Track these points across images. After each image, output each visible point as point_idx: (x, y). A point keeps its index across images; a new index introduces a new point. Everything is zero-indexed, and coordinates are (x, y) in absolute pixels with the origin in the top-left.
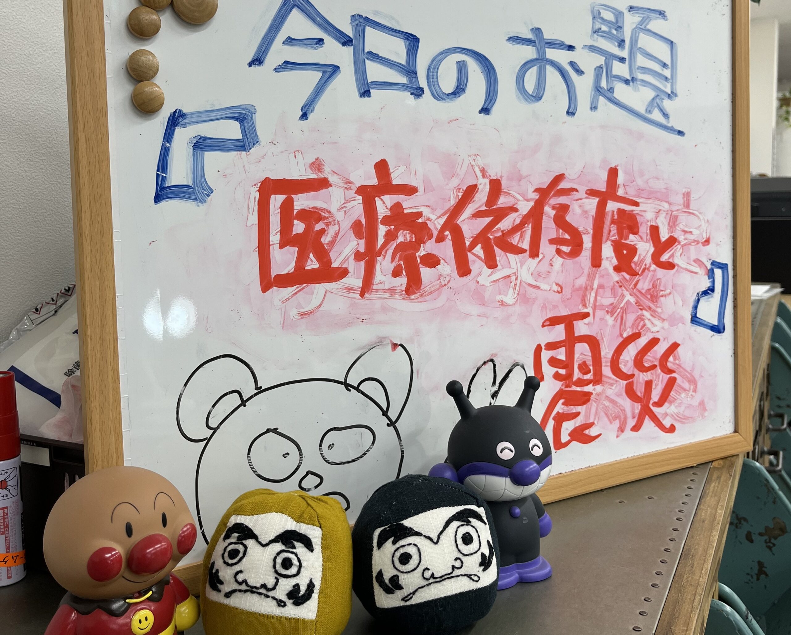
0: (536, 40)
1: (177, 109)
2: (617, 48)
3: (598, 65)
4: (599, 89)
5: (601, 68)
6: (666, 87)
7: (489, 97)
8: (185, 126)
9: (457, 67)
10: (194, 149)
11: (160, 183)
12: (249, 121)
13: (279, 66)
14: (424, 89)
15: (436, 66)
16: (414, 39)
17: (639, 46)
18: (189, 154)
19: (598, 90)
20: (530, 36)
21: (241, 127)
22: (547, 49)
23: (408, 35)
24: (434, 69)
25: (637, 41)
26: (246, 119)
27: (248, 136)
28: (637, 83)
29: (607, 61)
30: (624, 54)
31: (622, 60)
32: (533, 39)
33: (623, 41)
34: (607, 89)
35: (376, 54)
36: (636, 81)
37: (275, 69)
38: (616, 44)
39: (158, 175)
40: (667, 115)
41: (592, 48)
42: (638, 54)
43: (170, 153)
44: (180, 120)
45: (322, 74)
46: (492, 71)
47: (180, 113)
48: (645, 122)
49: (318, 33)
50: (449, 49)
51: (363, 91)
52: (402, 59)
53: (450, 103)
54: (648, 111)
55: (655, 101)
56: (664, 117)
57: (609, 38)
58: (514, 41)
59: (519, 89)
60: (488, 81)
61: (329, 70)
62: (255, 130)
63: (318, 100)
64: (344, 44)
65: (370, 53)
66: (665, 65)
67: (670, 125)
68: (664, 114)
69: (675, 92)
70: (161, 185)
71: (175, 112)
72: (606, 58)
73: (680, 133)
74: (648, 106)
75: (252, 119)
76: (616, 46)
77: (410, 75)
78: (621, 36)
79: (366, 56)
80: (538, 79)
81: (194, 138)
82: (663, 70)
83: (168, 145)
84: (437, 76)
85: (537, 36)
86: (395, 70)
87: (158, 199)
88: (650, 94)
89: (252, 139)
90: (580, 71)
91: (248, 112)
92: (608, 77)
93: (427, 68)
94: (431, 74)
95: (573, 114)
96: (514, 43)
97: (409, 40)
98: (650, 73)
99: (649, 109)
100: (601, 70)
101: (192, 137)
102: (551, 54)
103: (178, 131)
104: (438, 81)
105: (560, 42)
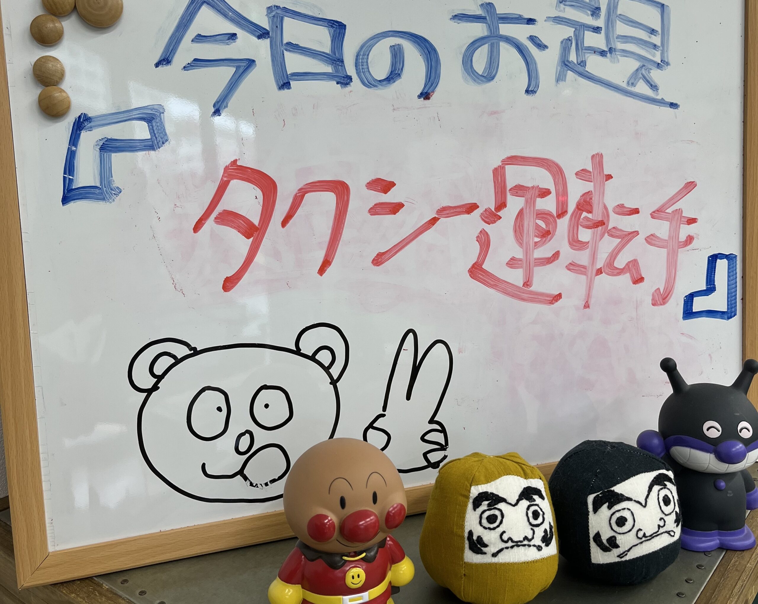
0: (487, 16)
1: (82, 114)
2: (590, 17)
3: (566, 38)
4: (567, 63)
5: (570, 40)
6: (654, 56)
7: (429, 80)
8: (90, 129)
9: (391, 52)
10: (100, 151)
11: (67, 185)
12: (158, 121)
13: (189, 64)
14: (352, 77)
15: (367, 51)
16: (339, 25)
17: (619, 12)
18: (95, 156)
19: (566, 65)
20: (479, 12)
21: (149, 127)
22: (499, 25)
23: (332, 22)
24: (364, 55)
25: (616, 7)
26: (154, 119)
27: (157, 136)
28: (616, 54)
29: (577, 32)
30: (600, 22)
31: (597, 30)
32: (483, 15)
33: (598, 9)
34: (577, 62)
35: (295, 44)
36: (614, 52)
37: (184, 67)
38: (589, 12)
39: (64, 178)
40: (656, 86)
41: (558, 20)
42: (618, 21)
43: (76, 156)
44: (86, 124)
45: (235, 69)
46: (432, 53)
47: (86, 117)
48: (627, 96)
49: (230, 28)
50: (382, 33)
51: (282, 83)
52: (327, 48)
53: (383, 89)
54: (630, 83)
55: (640, 72)
56: (651, 89)
57: (581, 7)
58: (459, 19)
59: (466, 70)
60: (428, 64)
61: (244, 64)
62: (164, 130)
63: (232, 96)
64: (259, 37)
65: (289, 44)
66: (653, 32)
67: (659, 97)
68: (651, 85)
69: (666, 61)
70: (68, 187)
71: (80, 117)
72: (575, 29)
73: (673, 105)
74: (631, 78)
75: (161, 119)
76: (588, 15)
77: (336, 64)
78: (595, 3)
79: (285, 47)
80: (489, 58)
81: (100, 140)
82: (650, 37)
83: (74, 148)
84: (367, 62)
85: (488, 11)
86: (319, 59)
87: (65, 200)
88: (634, 64)
89: (161, 138)
90: (542, 46)
91: (156, 112)
92: (579, 49)
93: (356, 55)
94: (360, 60)
95: (534, 92)
96: (459, 22)
97: (334, 27)
98: (632, 41)
99: (632, 81)
100: (570, 43)
101: (98, 139)
102: (505, 29)
103: (84, 135)
104: (368, 68)
105: (518, 16)
